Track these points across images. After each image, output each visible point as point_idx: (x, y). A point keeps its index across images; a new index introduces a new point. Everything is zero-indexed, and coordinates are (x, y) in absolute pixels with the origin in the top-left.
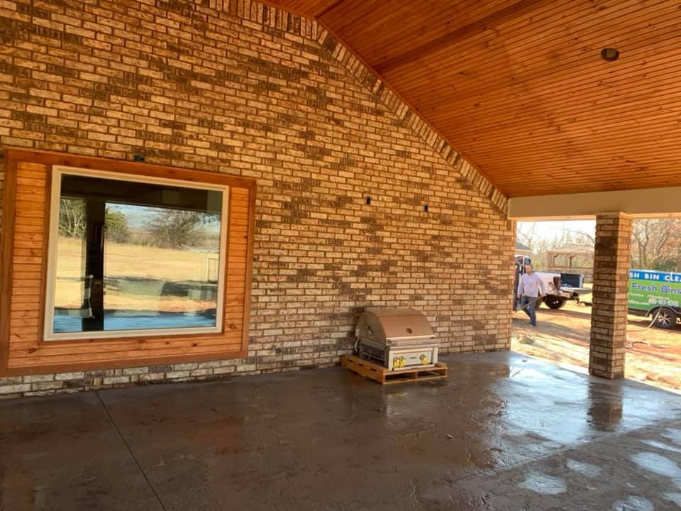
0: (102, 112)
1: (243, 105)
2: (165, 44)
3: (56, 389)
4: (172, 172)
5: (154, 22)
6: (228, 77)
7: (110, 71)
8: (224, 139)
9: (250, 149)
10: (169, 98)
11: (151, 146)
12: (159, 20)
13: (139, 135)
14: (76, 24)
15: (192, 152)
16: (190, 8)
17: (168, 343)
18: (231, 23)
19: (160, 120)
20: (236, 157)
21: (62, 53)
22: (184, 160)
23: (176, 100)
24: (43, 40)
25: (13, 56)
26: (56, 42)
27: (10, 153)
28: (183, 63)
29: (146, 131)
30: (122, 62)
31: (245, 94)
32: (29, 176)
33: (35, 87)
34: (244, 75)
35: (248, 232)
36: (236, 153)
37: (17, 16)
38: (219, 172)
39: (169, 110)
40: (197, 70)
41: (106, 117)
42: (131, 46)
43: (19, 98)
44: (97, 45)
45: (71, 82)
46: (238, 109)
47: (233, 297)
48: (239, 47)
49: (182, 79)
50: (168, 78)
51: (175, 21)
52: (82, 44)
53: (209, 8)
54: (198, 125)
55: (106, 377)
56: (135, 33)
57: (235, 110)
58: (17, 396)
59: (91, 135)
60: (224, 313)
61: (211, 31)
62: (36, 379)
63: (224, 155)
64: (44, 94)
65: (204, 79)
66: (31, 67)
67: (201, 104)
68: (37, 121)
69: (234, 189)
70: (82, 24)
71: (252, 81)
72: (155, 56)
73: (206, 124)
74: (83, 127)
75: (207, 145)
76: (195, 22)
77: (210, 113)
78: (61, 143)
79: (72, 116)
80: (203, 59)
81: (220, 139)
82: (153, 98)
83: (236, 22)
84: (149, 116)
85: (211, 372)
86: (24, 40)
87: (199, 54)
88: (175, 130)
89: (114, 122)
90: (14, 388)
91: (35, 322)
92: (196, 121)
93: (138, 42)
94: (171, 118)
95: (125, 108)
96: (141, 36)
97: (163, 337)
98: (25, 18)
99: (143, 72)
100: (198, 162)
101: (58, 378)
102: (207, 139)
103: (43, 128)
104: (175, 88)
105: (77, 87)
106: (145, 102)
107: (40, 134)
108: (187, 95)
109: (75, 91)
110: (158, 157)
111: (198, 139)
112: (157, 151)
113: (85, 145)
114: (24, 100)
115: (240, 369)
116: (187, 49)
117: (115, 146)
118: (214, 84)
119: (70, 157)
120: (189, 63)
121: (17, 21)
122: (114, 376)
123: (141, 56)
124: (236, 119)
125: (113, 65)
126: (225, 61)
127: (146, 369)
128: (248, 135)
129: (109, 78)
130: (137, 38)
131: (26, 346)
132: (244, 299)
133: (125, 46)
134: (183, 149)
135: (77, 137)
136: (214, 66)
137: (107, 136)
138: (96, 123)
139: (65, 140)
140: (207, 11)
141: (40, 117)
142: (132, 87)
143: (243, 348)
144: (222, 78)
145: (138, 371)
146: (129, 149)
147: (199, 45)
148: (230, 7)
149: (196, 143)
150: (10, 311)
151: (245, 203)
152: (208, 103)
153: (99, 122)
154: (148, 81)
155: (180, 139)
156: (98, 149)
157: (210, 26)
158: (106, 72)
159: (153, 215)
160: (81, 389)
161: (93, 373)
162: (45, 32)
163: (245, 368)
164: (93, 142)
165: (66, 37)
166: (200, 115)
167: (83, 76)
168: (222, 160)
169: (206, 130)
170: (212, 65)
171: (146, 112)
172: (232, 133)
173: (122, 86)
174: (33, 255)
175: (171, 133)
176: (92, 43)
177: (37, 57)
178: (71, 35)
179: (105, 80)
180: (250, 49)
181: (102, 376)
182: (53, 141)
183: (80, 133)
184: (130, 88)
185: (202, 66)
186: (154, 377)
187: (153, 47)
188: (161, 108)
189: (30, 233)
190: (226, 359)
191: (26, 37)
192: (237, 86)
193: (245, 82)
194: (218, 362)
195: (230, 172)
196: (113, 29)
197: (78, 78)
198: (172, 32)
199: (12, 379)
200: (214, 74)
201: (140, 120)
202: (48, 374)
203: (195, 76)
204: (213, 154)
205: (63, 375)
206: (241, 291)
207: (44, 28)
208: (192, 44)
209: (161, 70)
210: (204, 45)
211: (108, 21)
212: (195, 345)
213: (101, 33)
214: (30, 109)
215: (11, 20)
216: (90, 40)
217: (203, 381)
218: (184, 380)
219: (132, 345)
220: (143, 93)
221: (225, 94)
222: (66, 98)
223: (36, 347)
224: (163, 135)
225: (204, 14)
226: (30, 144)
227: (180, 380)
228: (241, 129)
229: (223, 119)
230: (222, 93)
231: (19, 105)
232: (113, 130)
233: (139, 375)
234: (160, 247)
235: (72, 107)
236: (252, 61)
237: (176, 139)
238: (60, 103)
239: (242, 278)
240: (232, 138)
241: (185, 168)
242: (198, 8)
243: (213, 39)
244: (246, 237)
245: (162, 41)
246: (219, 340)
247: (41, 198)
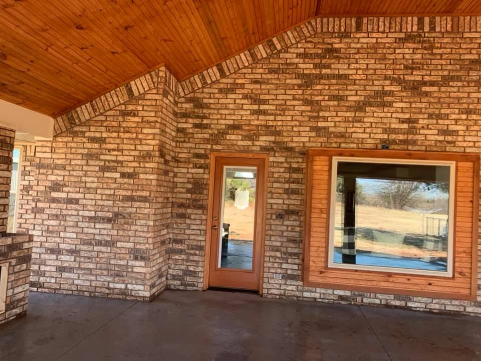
0: (361, 119)
1: (466, 98)
2: (402, 66)
3: (334, 300)
4: (410, 154)
5: (395, 53)
6: (452, 79)
7: (365, 92)
8: (449, 126)
9: (472, 131)
10: (406, 102)
11: (393, 138)
12: (398, 51)
13: (385, 131)
14: (345, 68)
15: (424, 138)
16: (420, 36)
17: (409, 280)
18: (453, 38)
19: (399, 118)
20: (460, 139)
21: (337, 87)
22: (417, 145)
23: (411, 103)
24: (326, 82)
25: (311, 95)
26: (334, 81)
27: (310, 151)
28: (416, 76)
29: (390, 128)
30: (373, 84)
31: (467, 89)
32: (320, 164)
33: (322, 110)
34: (467, 74)
35: (473, 197)
36: (460, 136)
37: (314, 72)
38: (445, 151)
39: (406, 111)
40: (427, 78)
41: (363, 122)
42: (379, 73)
43: (314, 119)
44: (358, 77)
45: (342, 104)
46: (460, 102)
47: (461, 250)
48: (460, 55)
49: (415, 88)
50: (405, 89)
51: (409, 49)
52: (349, 79)
53: (435, 32)
54: (429, 119)
55: (365, 297)
56: (381, 64)
57: (459, 103)
58: (312, 300)
59: (354, 135)
60: (454, 262)
61: (438, 48)
62: (323, 291)
63: (449, 138)
64: (327, 114)
65: (432, 84)
66: (320, 99)
67: (430, 103)
68: (323, 131)
69: (460, 164)
70: (349, 66)
71: (473, 77)
72: (395, 76)
73: (434, 117)
74: (349, 130)
75: (436, 132)
76: (424, 45)
77: (437, 108)
78: (336, 143)
79: (343, 125)
80: (431, 70)
81: (446, 126)
82: (395, 105)
83: (458, 36)
84: (392, 117)
85: (443, 308)
86: (317, 84)
87: (428, 67)
88: (410, 125)
89: (368, 125)
90: (311, 295)
91: (323, 255)
92: (426, 116)
93: (383, 69)
94: (407, 116)
95: (375, 115)
96: (386, 64)
97: (405, 275)
98: (317, 72)
99: (386, 88)
100: (429, 145)
101: (336, 292)
102: (436, 127)
103: (326, 134)
104: (410, 95)
105: (345, 106)
106: (390, 108)
107: (325, 139)
108: (419, 98)
109: (345, 109)
110: (398, 144)
111: (428, 128)
112: (398, 141)
113: (350, 142)
114: (317, 120)
115: (469, 309)
116: (418, 65)
117: (369, 141)
118: (440, 86)
119: (342, 151)
120: (420, 75)
121: (313, 74)
122: (370, 297)
123: (386, 78)
124: (459, 109)
125: (367, 88)
126: (449, 67)
127: (392, 297)
128: (470, 120)
129: (365, 96)
130: (383, 66)
131: (318, 269)
132: (471, 253)
133: (375, 74)
134: (417, 137)
135: (345, 138)
136: (440, 73)
137: (364, 134)
138: (357, 127)
139: (339, 140)
140: (433, 35)
141: (325, 128)
142: (380, 100)
143: (472, 292)
144: (446, 80)
145: (386, 297)
146: (378, 141)
147: (427, 61)
148: (452, 27)
149: (426, 132)
150: (309, 246)
151: (471, 174)
152: (435, 101)
153: (359, 126)
154: (391, 93)
155: (414, 130)
156: (358, 144)
157: (436, 45)
158: (364, 93)
159: (381, 185)
160: (349, 302)
161: (356, 293)
162: (328, 77)
163: (474, 310)
164: (356, 139)
165: (340, 77)
166: (430, 111)
167: (350, 98)
168: (448, 142)
169: (434, 121)
170: (439, 73)
171: (389, 115)
172: (456, 120)
173: (373, 100)
174: (322, 212)
175: (407, 128)
176: (354, 77)
177: (323, 92)
178: (342, 75)
179: (362, 98)
180: (471, 53)
181: (362, 296)
182: (332, 141)
183: (347, 135)
184: (378, 100)
185: (430, 75)
186: (397, 303)
187: (394, 70)
188: (400, 111)
189: (320, 199)
190: (457, 299)
191: (318, 82)
192: (460, 84)
193: (466, 80)
194: (449, 301)
195: (455, 150)
196: (367, 65)
197: (347, 100)
198: (407, 56)
199: (310, 288)
200: (440, 79)
201: (385, 121)
202: (329, 289)
203: (425, 83)
204: (441, 138)
205: (338, 291)
206: (469, 245)
207: (328, 74)
208: (422, 61)
209: (400, 84)
210: (431, 60)
211: (364, 61)
212: (430, 284)
213: (360, 69)
214: (320, 124)
215: (310, 74)
216: (353, 75)
217: (436, 313)
218: (421, 310)
219: (383, 278)
220: (387, 102)
221: (449, 92)
222: (340, 114)
223: (324, 270)
224: (401, 129)
225: (432, 37)
226: (319, 145)
227: (418, 309)
228: (464, 117)
229: (448, 111)
230: (447, 92)
231: (314, 123)
232: (368, 130)
233: (387, 300)
234: (386, 207)
235: (342, 119)
236: (473, 62)
237: (412, 131)
238: (336, 118)
239: (469, 235)
240: (456, 124)
241: (418, 151)
242: (426, 35)
243: (439, 54)
244: (472, 202)
245: (400, 64)
246: (451, 283)
247: (326, 178)
